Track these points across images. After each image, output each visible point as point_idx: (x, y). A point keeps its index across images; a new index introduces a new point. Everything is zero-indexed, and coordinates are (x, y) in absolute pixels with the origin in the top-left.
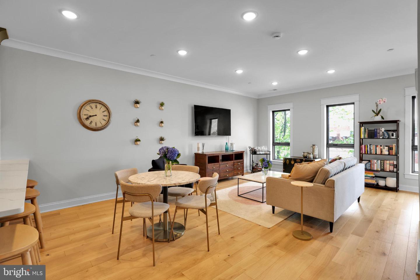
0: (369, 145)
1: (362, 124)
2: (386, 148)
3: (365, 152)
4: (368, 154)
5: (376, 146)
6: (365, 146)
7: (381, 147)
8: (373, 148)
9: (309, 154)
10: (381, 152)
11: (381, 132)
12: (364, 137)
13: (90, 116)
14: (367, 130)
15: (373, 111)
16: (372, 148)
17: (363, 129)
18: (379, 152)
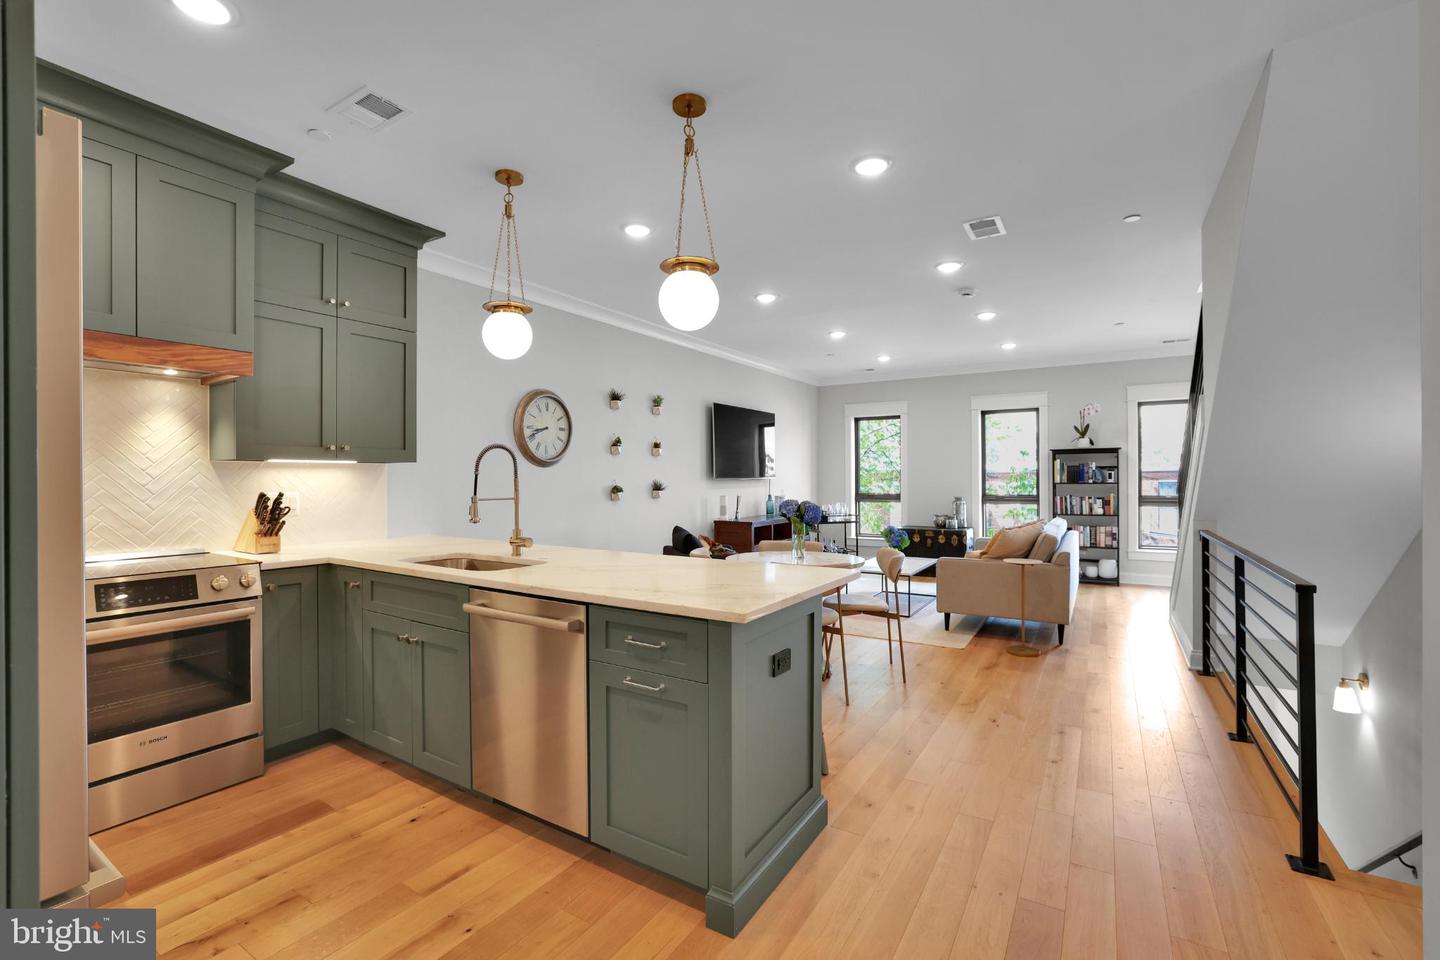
0: (1068, 497)
1: (1056, 453)
2: (1099, 502)
3: (1062, 510)
4: (1067, 514)
5: (1082, 499)
6: (1061, 499)
7: (1091, 501)
8: (1076, 501)
9: (950, 518)
10: (1091, 509)
11: (1091, 471)
12: (1061, 479)
13: (538, 430)
14: (1065, 467)
15: (1076, 428)
16: (1074, 503)
17: (1058, 462)
18: (1086, 510)
